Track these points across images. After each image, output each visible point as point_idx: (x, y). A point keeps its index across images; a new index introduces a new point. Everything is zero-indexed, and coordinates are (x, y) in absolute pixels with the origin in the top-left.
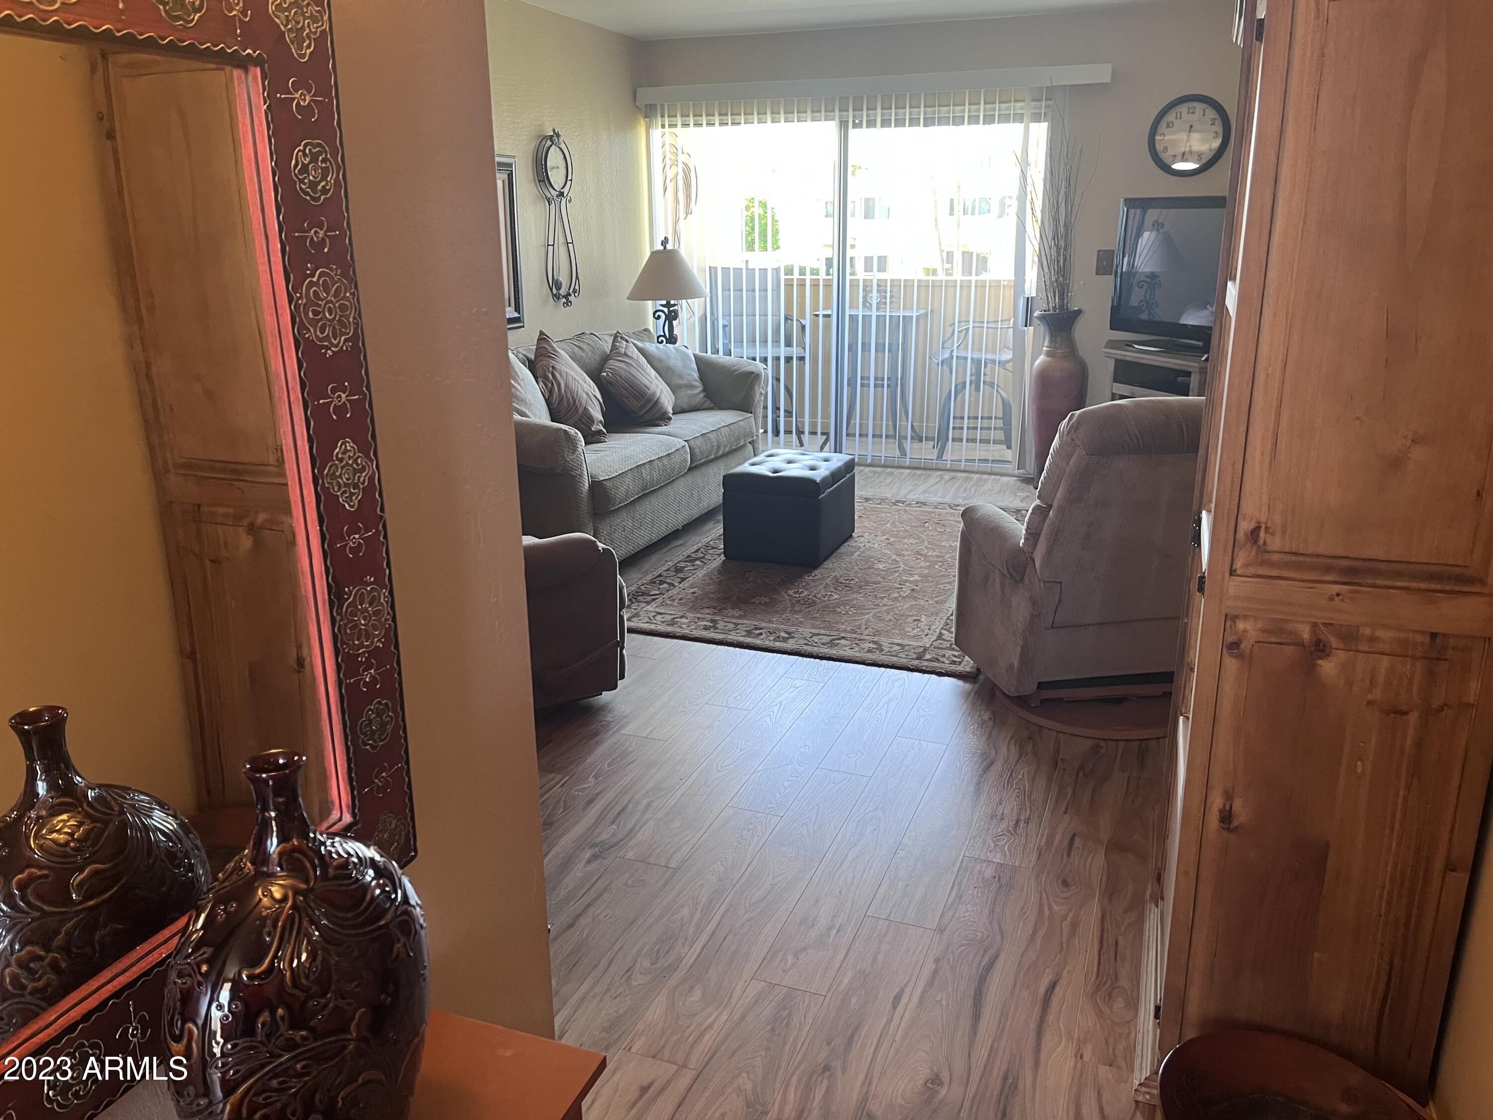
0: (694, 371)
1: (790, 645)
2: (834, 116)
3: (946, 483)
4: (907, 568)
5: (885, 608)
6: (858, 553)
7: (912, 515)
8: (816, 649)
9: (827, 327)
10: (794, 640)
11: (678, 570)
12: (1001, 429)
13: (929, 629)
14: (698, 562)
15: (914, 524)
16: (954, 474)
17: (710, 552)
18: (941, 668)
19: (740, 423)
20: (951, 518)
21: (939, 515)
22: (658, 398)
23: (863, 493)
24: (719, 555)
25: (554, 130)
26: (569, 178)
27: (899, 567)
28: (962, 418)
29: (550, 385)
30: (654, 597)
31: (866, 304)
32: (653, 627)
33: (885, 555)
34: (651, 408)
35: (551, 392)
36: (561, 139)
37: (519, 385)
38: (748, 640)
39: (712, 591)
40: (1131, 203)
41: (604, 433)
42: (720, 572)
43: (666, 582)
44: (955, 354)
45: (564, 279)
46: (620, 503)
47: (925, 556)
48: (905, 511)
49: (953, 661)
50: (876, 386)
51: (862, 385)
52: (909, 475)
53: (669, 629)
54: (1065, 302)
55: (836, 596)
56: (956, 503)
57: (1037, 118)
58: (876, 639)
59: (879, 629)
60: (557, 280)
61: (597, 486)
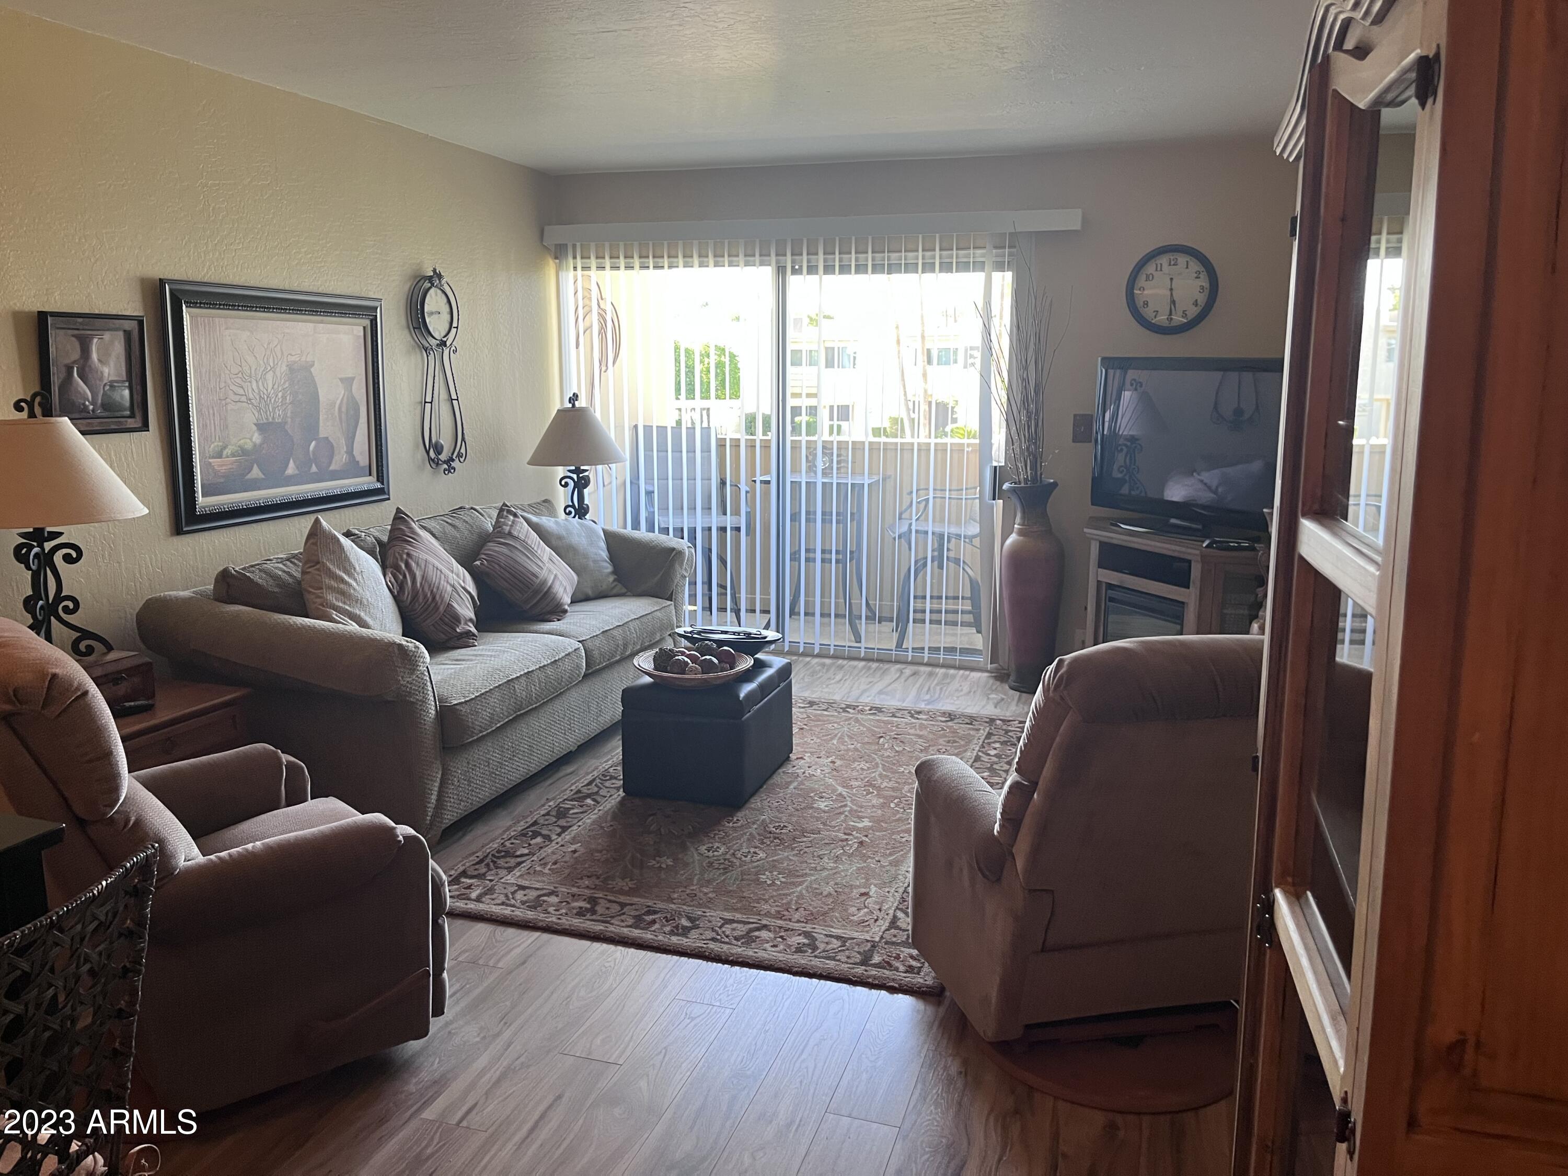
0: (602, 550)
1: (691, 941)
2: (770, 261)
3: (906, 681)
4: (855, 808)
5: (825, 873)
6: (795, 784)
7: (864, 726)
8: (725, 947)
9: (766, 495)
10: (698, 931)
11: (561, 813)
12: (969, 612)
13: (880, 910)
14: (589, 801)
15: (866, 740)
16: (915, 668)
17: (607, 784)
18: (894, 980)
19: (655, 613)
20: (912, 731)
21: (897, 727)
22: (550, 587)
23: (806, 694)
24: (618, 789)
25: (434, 271)
26: (455, 325)
27: (845, 806)
28: (924, 597)
29: (401, 577)
30: (519, 860)
31: (811, 468)
32: (507, 911)
33: (828, 786)
34: (541, 599)
35: (402, 586)
36: (443, 282)
37: (355, 580)
38: (636, 933)
39: (600, 847)
40: (1109, 363)
41: (474, 635)
42: (615, 817)
43: (540, 834)
44: (913, 528)
45: (446, 441)
46: (481, 732)
47: (879, 789)
48: (857, 720)
49: (910, 967)
50: (823, 561)
51: (807, 560)
52: (864, 667)
53: (530, 915)
54: (1039, 473)
55: (762, 855)
56: (918, 709)
57: (1000, 267)
58: (808, 928)
59: (814, 911)
60: (437, 443)
61: (447, 713)
